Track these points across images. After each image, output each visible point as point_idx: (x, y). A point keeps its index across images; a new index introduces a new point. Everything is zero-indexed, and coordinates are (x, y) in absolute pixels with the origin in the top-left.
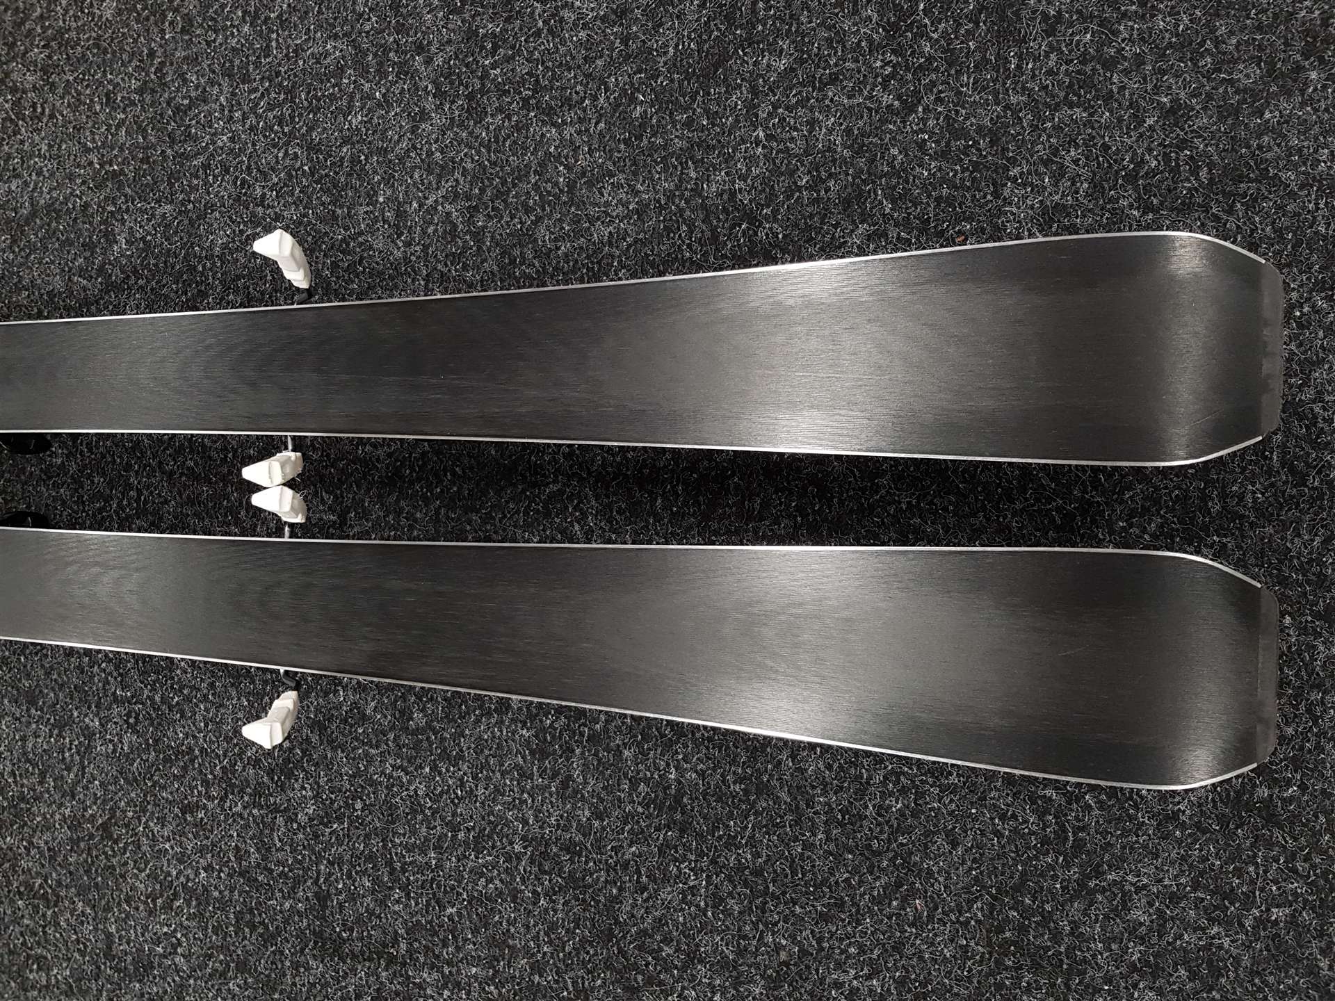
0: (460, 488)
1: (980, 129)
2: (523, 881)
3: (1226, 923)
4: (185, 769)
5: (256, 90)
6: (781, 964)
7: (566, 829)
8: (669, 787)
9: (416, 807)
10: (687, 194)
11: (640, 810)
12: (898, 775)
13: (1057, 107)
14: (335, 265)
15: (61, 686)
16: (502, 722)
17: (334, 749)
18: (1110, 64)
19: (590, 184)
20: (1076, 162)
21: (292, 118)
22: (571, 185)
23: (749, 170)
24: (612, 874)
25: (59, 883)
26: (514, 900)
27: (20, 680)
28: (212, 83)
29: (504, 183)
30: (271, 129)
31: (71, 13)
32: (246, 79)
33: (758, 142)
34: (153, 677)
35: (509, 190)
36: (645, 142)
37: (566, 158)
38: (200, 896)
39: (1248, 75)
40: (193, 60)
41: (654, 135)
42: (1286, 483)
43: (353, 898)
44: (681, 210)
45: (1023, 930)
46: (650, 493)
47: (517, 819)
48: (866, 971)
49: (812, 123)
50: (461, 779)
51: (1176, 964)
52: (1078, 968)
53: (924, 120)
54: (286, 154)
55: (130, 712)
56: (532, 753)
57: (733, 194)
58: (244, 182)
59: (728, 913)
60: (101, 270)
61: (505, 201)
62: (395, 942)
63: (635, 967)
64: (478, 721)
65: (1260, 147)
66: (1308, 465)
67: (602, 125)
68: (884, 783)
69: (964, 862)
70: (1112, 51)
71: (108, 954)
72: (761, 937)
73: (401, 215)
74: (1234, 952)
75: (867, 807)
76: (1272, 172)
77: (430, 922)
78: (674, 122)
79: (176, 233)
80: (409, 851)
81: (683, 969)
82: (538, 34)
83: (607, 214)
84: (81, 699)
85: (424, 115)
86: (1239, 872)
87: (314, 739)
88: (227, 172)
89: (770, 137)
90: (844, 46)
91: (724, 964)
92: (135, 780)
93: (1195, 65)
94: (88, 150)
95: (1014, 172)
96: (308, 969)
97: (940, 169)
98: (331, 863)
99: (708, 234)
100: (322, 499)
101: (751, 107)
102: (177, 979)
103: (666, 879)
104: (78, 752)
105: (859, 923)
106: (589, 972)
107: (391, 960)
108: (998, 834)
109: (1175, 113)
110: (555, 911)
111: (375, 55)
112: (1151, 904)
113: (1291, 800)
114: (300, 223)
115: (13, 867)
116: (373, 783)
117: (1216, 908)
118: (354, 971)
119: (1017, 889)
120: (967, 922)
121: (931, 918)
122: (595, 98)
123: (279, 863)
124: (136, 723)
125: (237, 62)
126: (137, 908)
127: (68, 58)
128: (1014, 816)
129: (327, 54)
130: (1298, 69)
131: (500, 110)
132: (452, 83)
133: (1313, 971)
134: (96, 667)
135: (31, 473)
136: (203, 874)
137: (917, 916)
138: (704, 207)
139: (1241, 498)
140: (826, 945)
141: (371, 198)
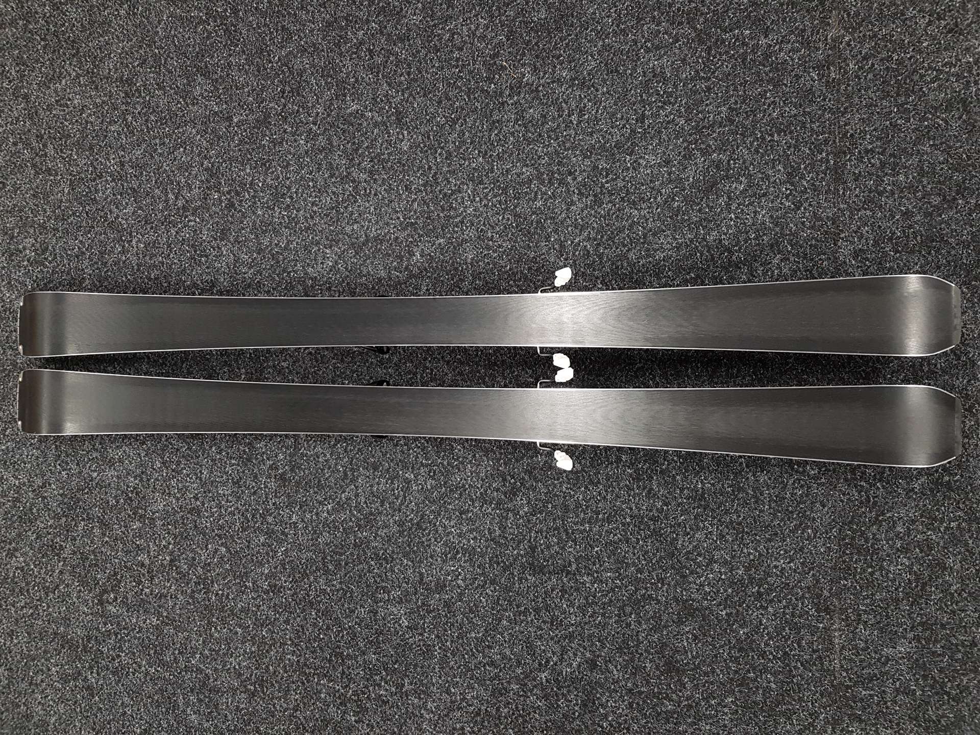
0: (593, 366)
1: (828, 217)
2: (631, 534)
3: (934, 530)
4: (461, 494)
5: (486, 188)
6: (750, 560)
7: (651, 511)
8: (698, 491)
9: (578, 505)
10: (699, 240)
11: (685, 501)
12: (799, 480)
13: (859, 210)
14: (530, 268)
15: (392, 461)
16: (618, 467)
17: (537, 482)
18: (880, 194)
19: (654, 235)
20: (867, 232)
21: (506, 201)
22: (645, 236)
23: (728, 230)
24: (673, 528)
25: (393, 552)
26: (627, 542)
27: (368, 459)
28: (463, 183)
29: (612, 233)
30: (495, 206)
31: (384, 146)
32: (481, 183)
33: (731, 219)
34: (443, 453)
35: (615, 237)
36: (679, 218)
37: (643, 223)
38: (471, 552)
39: (936, 200)
40: (453, 172)
41: (684, 214)
42: (953, 359)
43: (548, 547)
44: (697, 247)
45: (853, 538)
46: (685, 367)
47: (627, 508)
48: (788, 560)
49: (755, 212)
50: (599, 492)
51: (915, 547)
52: (876, 552)
53: (804, 213)
54: (503, 218)
55: (431, 470)
56: (633, 479)
57: (720, 241)
58: (482, 230)
59: (726, 541)
60: (407, 268)
61: (613, 241)
62: (570, 565)
63: (685, 567)
64: (607, 467)
65: (941, 229)
66: (961, 352)
67: (659, 210)
68: (793, 484)
69: (828, 513)
70: (882, 189)
71: (421, 581)
72: (742, 550)
73: (562, 246)
74: (937, 541)
75: (786, 494)
76: (945, 239)
77: (587, 555)
78: (693, 210)
79: (447, 252)
80: (575, 524)
81: (707, 566)
82: (628, 169)
83: (662, 248)
84: (403, 466)
85: (573, 203)
86: (938, 510)
87: (527, 478)
88: (473, 225)
89: (737, 217)
90: (769, 182)
91: (726, 562)
92: (434, 501)
93: (915, 195)
94: (397, 212)
95: (842, 235)
96: (527, 580)
97: (811, 233)
98: (537, 532)
99: (709, 257)
100: (527, 372)
101: (728, 205)
102: (459, 591)
103: (698, 529)
104: (402, 490)
105: (784, 541)
106: (664, 571)
107: (568, 573)
108: (842, 501)
109: (907, 214)
110: (647, 546)
111: (548, 175)
112: (904, 525)
113: (957, 481)
114: (512, 250)
115: (367, 546)
116: (556, 495)
117: (930, 524)
118: (550, 579)
119: (850, 522)
120: (830, 538)
121: (815, 537)
122: (655, 198)
123: (510, 534)
124: (434, 475)
125: (476, 174)
126: (437, 560)
127: (383, 167)
128: (848, 494)
129: (523, 173)
130: (955, 199)
131: (610, 202)
132: (586, 189)
133: (967, 544)
134: (411, 451)
135: (372, 362)
136: (472, 542)
137: (809, 537)
138: (707, 246)
139: (936, 366)
140: (770, 551)
141: (547, 239)
